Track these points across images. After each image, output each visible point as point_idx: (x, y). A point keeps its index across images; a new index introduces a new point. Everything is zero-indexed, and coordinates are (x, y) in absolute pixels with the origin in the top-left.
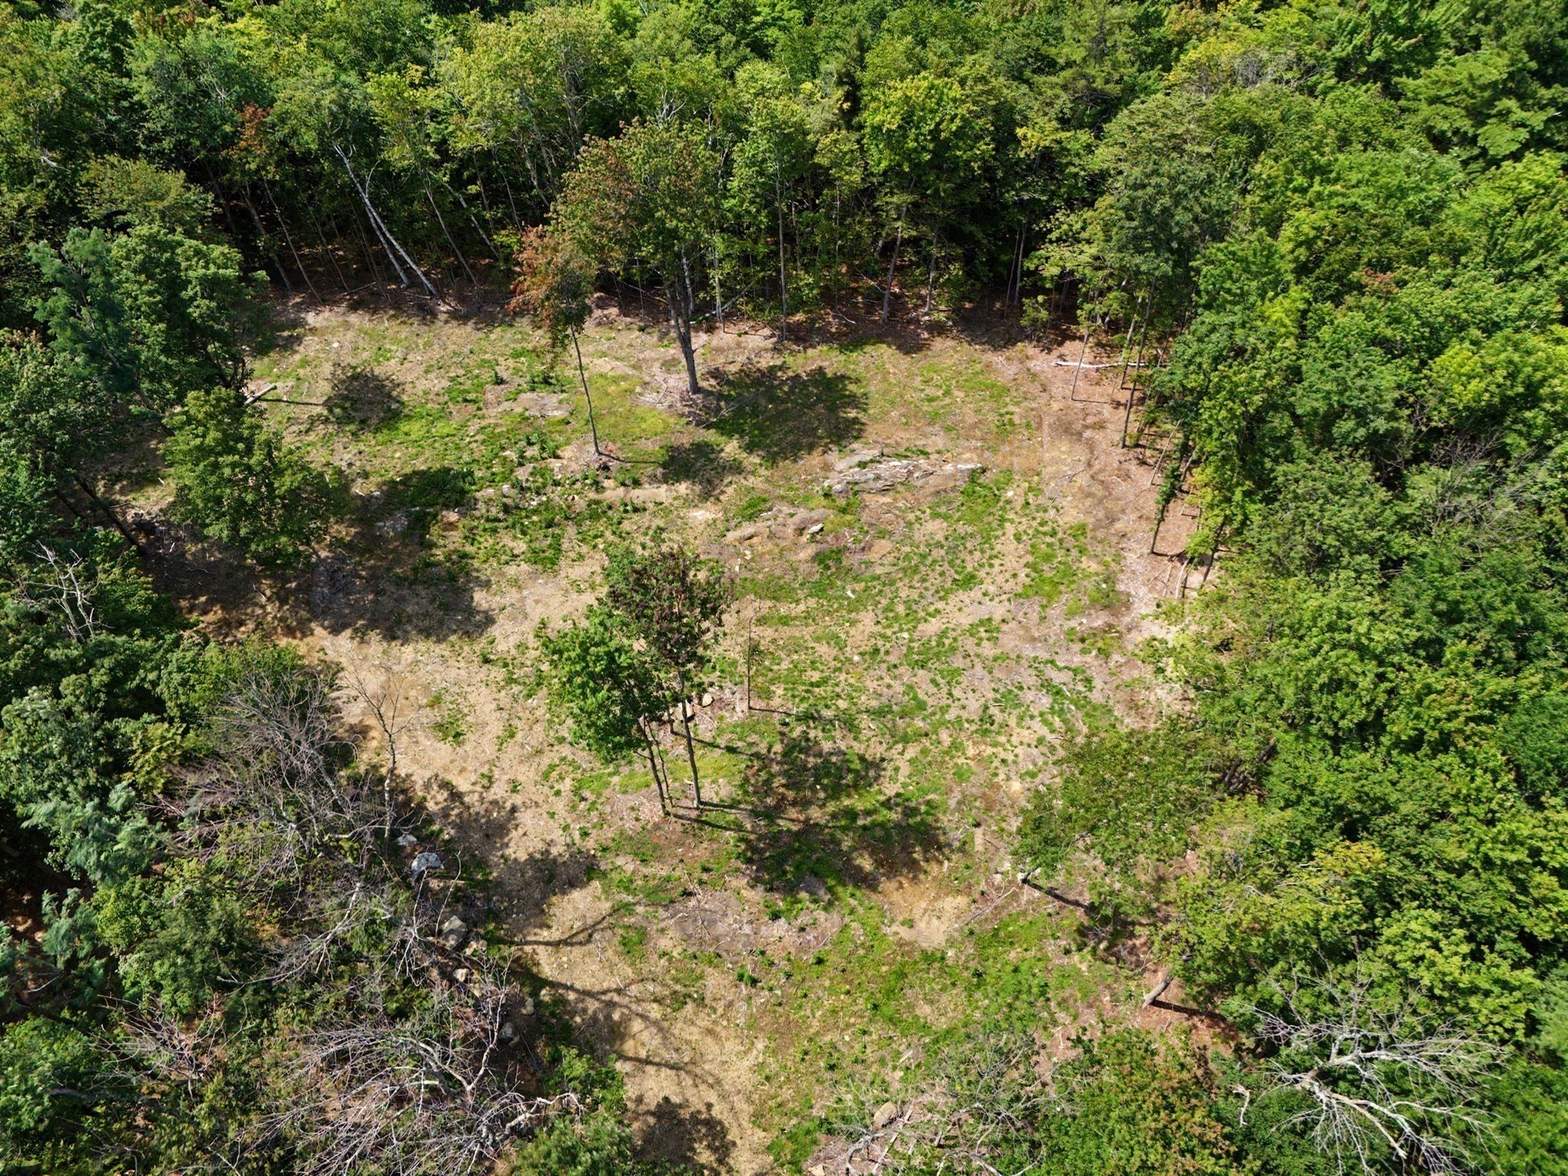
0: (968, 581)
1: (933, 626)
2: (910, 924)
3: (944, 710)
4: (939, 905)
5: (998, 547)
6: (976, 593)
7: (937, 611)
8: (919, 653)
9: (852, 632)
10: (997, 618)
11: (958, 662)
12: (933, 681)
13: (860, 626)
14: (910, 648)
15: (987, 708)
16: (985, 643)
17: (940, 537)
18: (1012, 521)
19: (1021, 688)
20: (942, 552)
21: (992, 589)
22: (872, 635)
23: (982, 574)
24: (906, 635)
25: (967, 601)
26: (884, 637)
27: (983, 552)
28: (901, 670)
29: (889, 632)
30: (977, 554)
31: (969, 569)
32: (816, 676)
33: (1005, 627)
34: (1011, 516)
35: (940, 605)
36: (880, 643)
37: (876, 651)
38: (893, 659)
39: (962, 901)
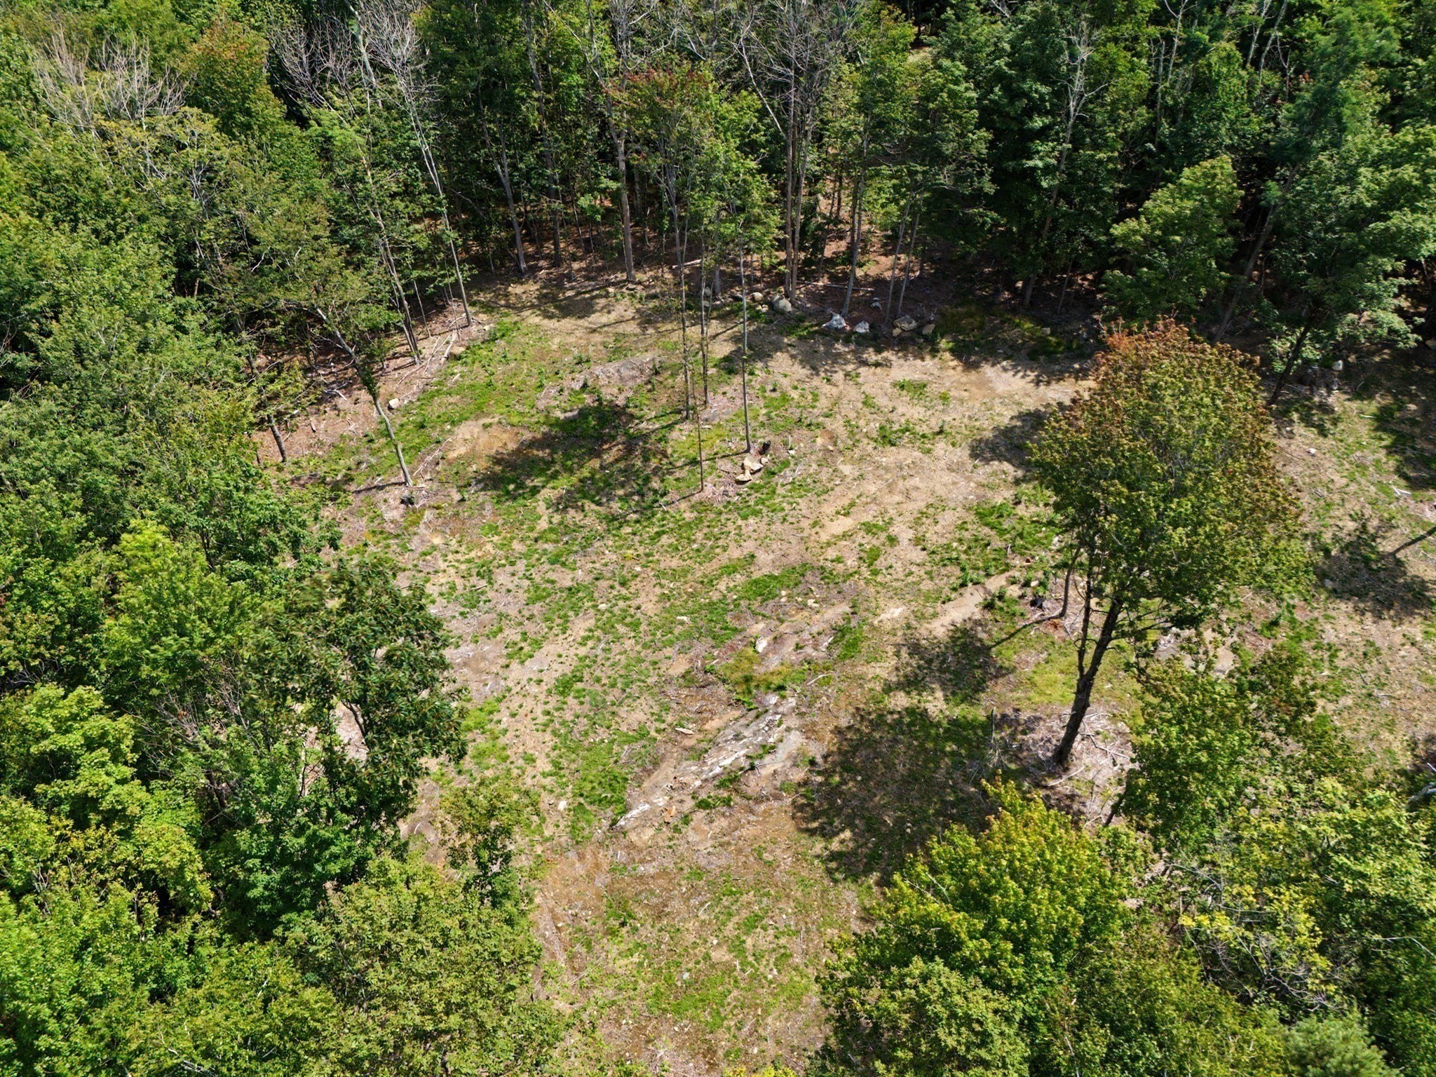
0: (564, 686)
1: (580, 626)
2: (485, 426)
3: (530, 566)
4: (469, 446)
5: (548, 736)
6: (550, 679)
7: (583, 644)
8: (581, 599)
9: (658, 590)
10: (515, 665)
11: (536, 608)
12: (553, 582)
13: (655, 599)
14: (592, 599)
15: (490, 583)
16: (518, 638)
17: (623, 711)
18: (544, 775)
19: (462, 614)
20: (610, 698)
21: (534, 689)
22: (637, 595)
23: (554, 701)
24: (603, 607)
25: (555, 666)
26: (626, 599)
27: (563, 723)
28: (589, 579)
29: (621, 604)
30: (568, 716)
31: (571, 700)
32: (665, 539)
33: (503, 661)
34: (548, 781)
35: (583, 651)
36: (624, 592)
37: (623, 584)
38: (603, 584)
39: (452, 455)
